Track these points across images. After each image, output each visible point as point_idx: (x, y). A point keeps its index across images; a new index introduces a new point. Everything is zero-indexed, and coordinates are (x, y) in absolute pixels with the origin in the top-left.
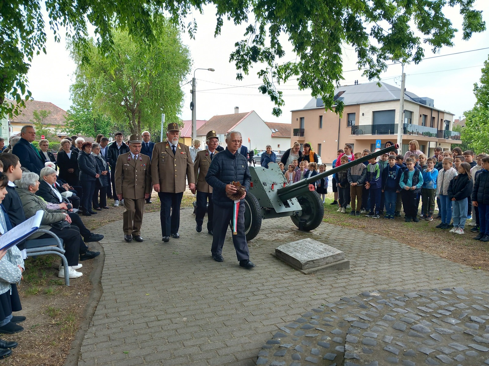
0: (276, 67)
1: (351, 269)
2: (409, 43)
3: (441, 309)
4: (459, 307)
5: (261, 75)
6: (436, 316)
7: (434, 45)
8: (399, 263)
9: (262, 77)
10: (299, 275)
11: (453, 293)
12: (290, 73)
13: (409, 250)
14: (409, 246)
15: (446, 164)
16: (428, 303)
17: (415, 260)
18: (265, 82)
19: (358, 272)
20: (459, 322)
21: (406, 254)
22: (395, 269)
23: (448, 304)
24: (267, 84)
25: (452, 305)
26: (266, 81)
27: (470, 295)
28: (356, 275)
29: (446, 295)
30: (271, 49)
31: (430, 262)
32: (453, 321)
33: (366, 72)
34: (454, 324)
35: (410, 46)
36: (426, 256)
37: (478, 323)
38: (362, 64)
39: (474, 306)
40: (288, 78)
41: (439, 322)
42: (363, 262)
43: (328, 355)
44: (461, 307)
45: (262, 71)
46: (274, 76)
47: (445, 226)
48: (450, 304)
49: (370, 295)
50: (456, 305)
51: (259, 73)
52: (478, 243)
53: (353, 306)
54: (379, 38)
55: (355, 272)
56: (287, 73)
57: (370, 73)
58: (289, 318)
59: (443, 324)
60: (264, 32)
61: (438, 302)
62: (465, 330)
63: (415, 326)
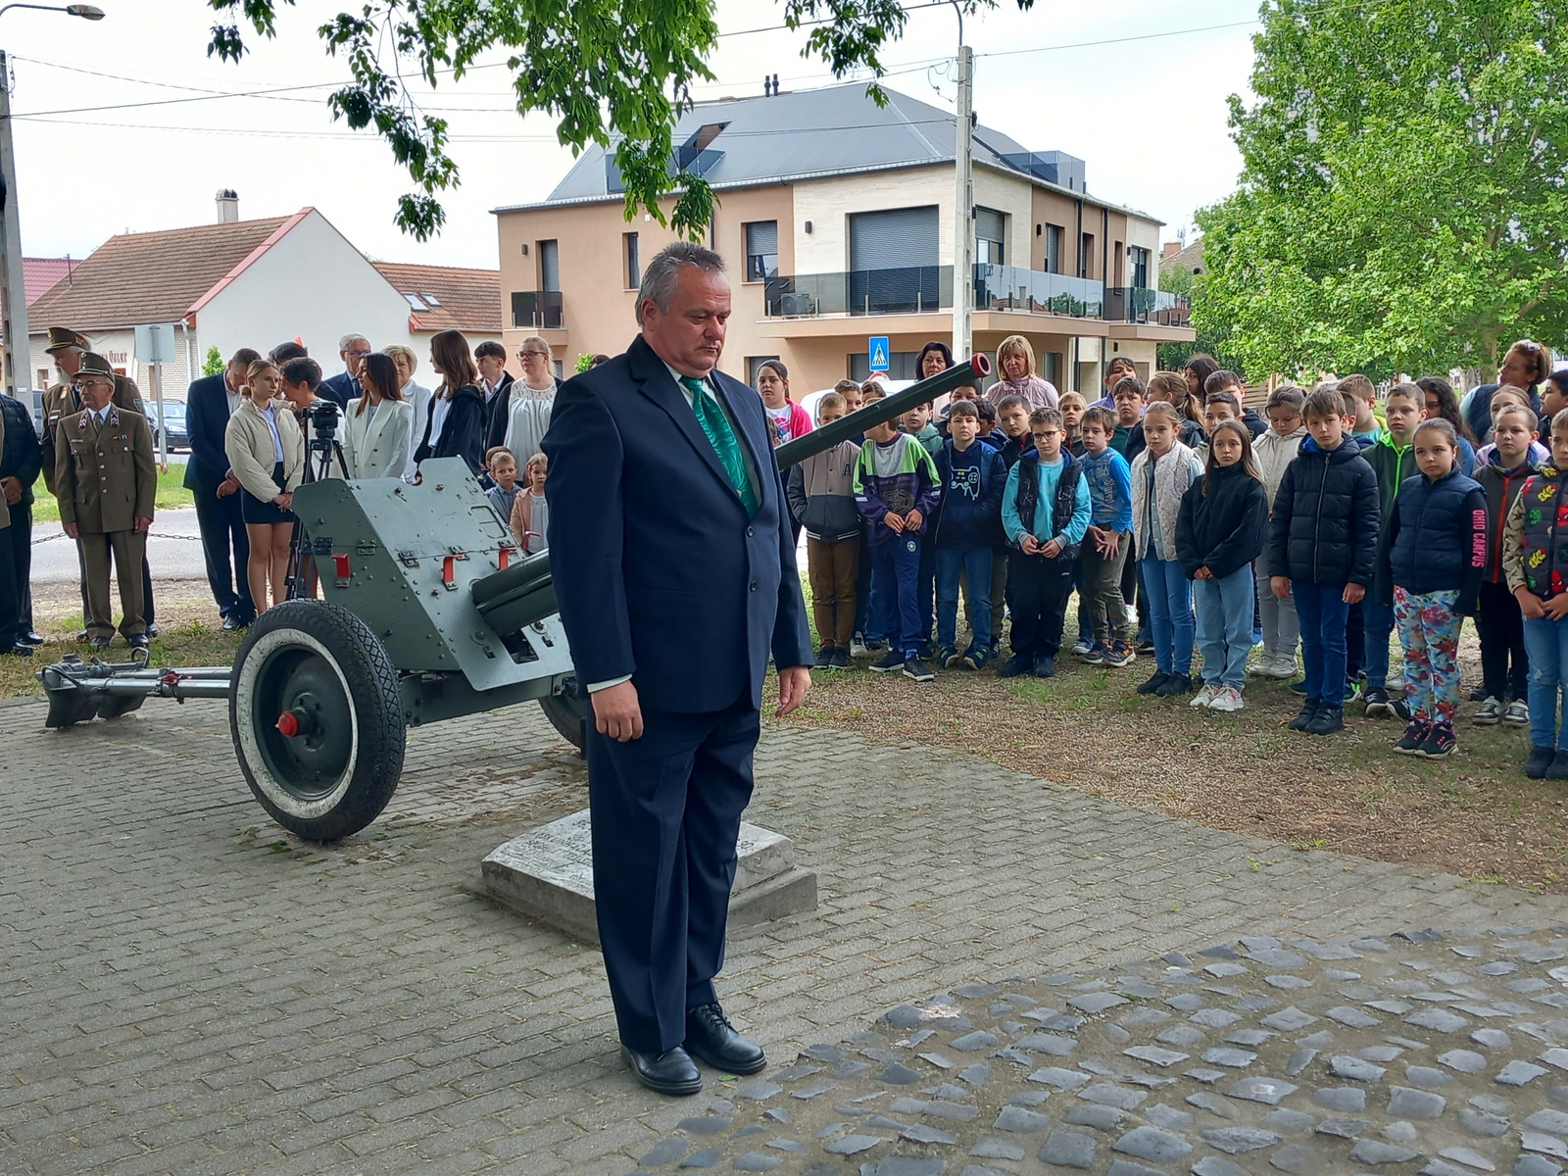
1: (824, 910)
3: (1218, 1045)
4: (1281, 1024)
6: (1200, 1077)
8: (1013, 858)
11: (1251, 967)
13: (1048, 798)
14: (1043, 782)
15: (1162, 429)
16: (1161, 1027)
17: (1074, 839)
19: (853, 916)
20: (1291, 1088)
21: (1038, 816)
22: (1003, 888)
23: (1239, 1017)
25: (1255, 1021)
27: (1312, 967)
28: (848, 932)
29: (1227, 980)
31: (1131, 839)
33: (821, 36)
34: (1274, 1101)
36: (1115, 818)
39: (1334, 1012)
41: (1218, 1105)
44: (1289, 1026)
47: (1172, 684)
48: (1246, 1017)
49: (921, 1016)
50: (1271, 1019)
52: (1302, 739)
55: (837, 919)
59: (1233, 1110)
61: (1200, 1015)
62: (1320, 1120)
63: (1126, 1139)
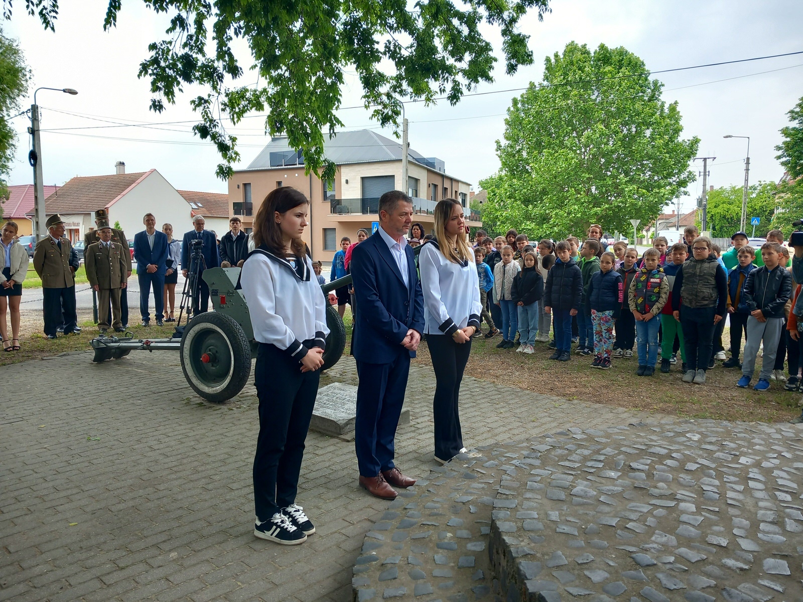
0: (227, 95)
1: (412, 423)
2: (442, 73)
3: (589, 461)
4: (607, 453)
5: (199, 105)
6: (589, 471)
7: (469, 78)
8: (472, 404)
9: (200, 110)
10: (339, 445)
12: (247, 106)
13: (477, 384)
14: (474, 378)
16: (568, 455)
17: (491, 398)
18: (206, 119)
19: (424, 425)
20: (620, 474)
21: (476, 390)
22: (473, 414)
23: (592, 452)
24: (211, 123)
25: (598, 452)
26: (208, 117)
27: (608, 435)
28: (424, 430)
29: (581, 440)
30: (216, 62)
31: (510, 397)
32: (613, 474)
34: (616, 478)
35: (443, 77)
36: (502, 390)
37: (642, 471)
38: (370, 100)
39: (623, 449)
40: (245, 115)
41: (598, 479)
42: (423, 409)
43: (462, 561)
44: (610, 454)
45: (200, 99)
46: (223, 110)
47: (508, 345)
48: (594, 452)
49: (469, 457)
50: (603, 452)
51: (193, 102)
53: (454, 477)
54: (397, 60)
55: (418, 426)
56: (242, 106)
57: (382, 115)
58: (356, 517)
59: (603, 481)
60: (204, 31)
61: (579, 451)
62: (633, 483)
63: (574, 491)
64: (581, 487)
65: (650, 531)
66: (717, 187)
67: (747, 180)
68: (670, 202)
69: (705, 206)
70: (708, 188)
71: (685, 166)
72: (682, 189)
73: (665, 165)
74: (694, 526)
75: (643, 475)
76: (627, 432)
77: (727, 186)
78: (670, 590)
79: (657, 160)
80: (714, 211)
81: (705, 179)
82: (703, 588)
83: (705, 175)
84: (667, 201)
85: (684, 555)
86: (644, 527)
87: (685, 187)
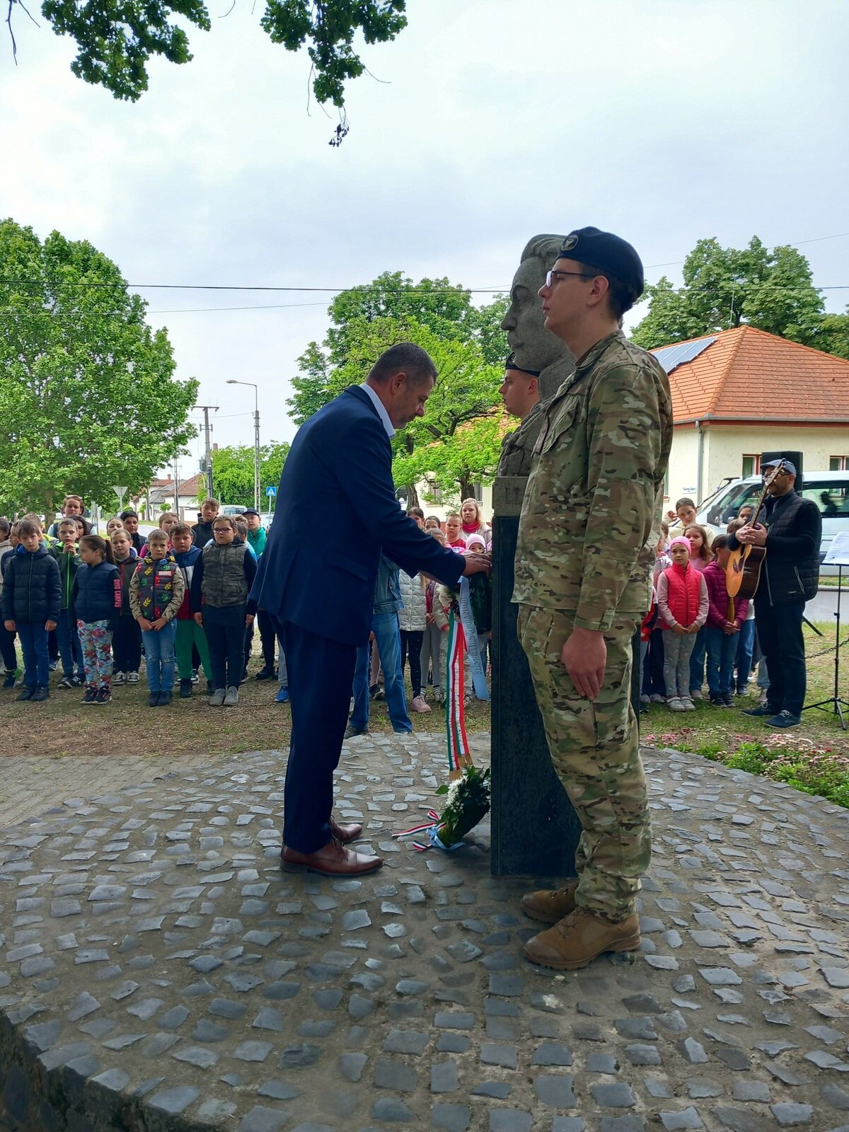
4: (131, 827)
11: (100, 807)
23: (109, 829)
25: (118, 828)
29: (91, 815)
32: (145, 855)
37: (183, 840)
44: (135, 827)
48: (112, 828)
50: (125, 826)
61: (89, 833)
62: (175, 861)
63: (93, 894)
64: (102, 885)
65: (207, 921)
66: (222, 446)
67: (257, 439)
68: (166, 464)
69: (210, 470)
70: (211, 446)
71: (182, 416)
72: (181, 447)
73: (156, 413)
74: (259, 898)
75: (186, 846)
76: (153, 791)
77: (235, 445)
78: (244, 992)
79: (145, 406)
80: (221, 477)
81: (207, 435)
82: (283, 975)
83: (207, 429)
84: (163, 463)
85: (253, 940)
86: (199, 918)
87: (184, 444)
